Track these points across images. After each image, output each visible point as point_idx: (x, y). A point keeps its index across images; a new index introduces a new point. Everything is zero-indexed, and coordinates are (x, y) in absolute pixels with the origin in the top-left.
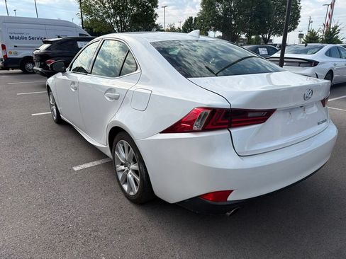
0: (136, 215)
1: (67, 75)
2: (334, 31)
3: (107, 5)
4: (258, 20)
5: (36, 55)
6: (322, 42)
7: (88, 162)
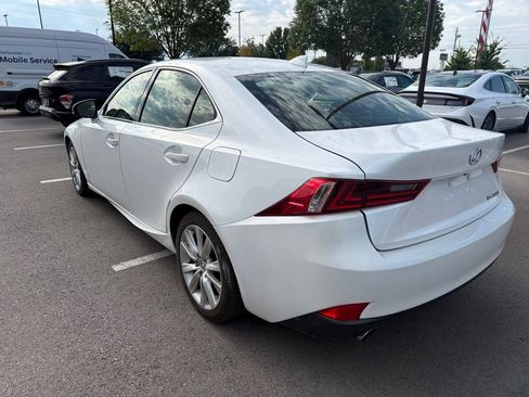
0: (215, 340)
1: (99, 122)
2: (493, 51)
3: (152, 10)
4: (380, 33)
5: (43, 87)
6: (476, 67)
7: (135, 257)
